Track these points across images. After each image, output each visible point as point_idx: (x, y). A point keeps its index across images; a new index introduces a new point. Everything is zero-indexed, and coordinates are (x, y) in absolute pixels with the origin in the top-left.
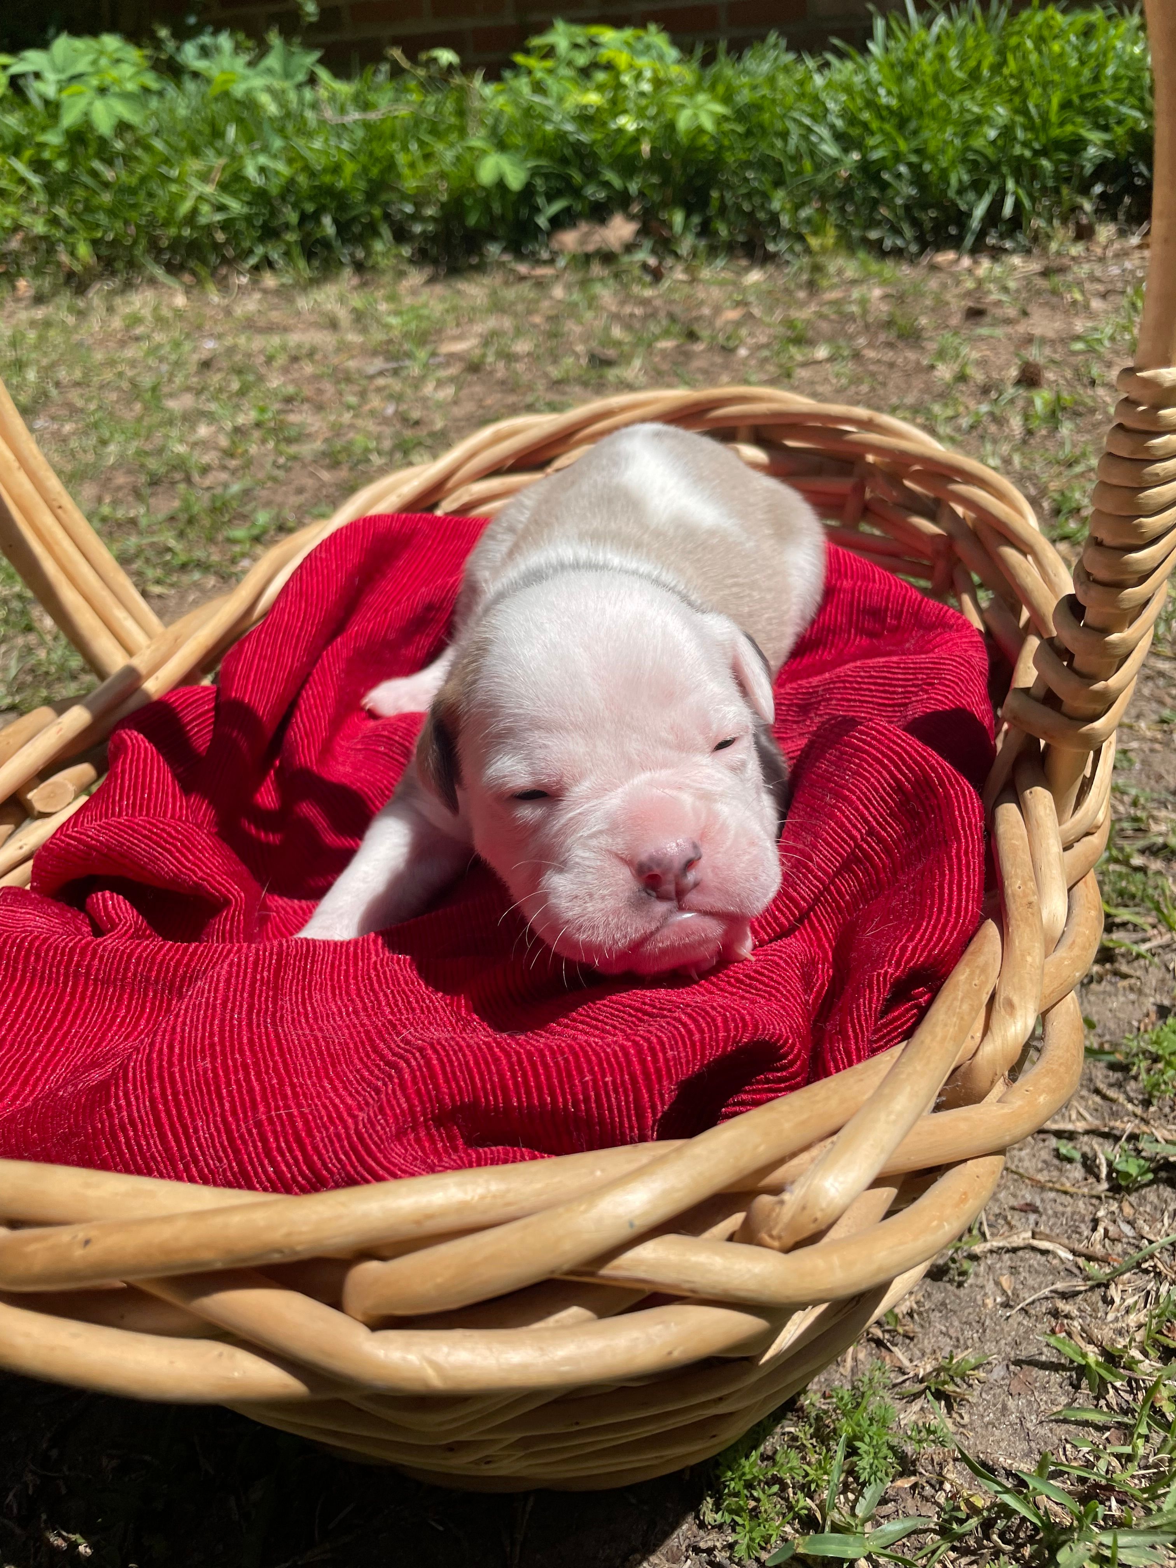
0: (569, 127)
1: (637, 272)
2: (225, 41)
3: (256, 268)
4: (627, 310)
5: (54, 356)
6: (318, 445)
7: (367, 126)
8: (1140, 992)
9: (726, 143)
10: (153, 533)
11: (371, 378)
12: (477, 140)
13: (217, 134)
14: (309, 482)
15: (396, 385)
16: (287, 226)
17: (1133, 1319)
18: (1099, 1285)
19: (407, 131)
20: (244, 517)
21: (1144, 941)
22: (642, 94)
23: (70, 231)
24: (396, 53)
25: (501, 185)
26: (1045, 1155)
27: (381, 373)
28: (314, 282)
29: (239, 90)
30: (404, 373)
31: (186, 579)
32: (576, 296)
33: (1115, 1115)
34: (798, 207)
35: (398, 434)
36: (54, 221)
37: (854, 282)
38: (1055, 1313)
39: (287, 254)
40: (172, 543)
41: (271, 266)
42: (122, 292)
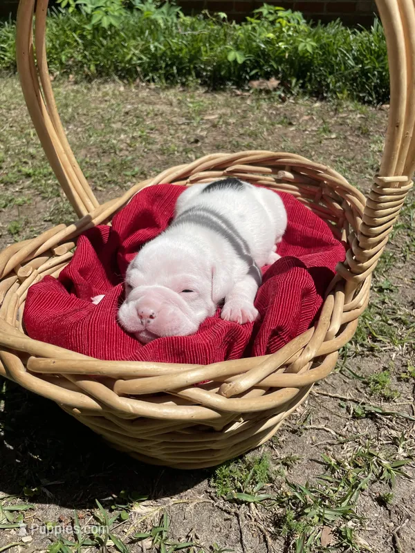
1: (277, 98)
3: (149, 81)
4: (270, 111)
5: (78, 104)
6: (158, 146)
7: (193, 36)
8: (379, 362)
9: (315, 56)
10: (101, 170)
11: (179, 125)
12: (229, 45)
13: (142, 33)
14: (154, 159)
15: (188, 129)
16: (161, 68)
17: (348, 454)
18: (341, 443)
19: (206, 39)
20: (131, 168)
21: (385, 347)
22: (289, 35)
23: (89, 61)
24: (206, 11)
25: (235, 61)
26: (336, 404)
27: (184, 124)
28: (167, 88)
29: (153, 17)
30: (191, 125)
31: (109, 186)
32: (254, 104)
33: (360, 397)
34: (336, 82)
35: (185, 146)
36: (85, 57)
37: (351, 111)
38: (326, 449)
39: (160, 77)
40: (107, 174)
41: (154, 81)
42: (103, 83)
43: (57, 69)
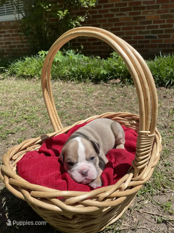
0: (113, 67)
1: (120, 86)
2: (72, 51)
3: (71, 81)
4: (118, 91)
6: (75, 106)
8: (167, 197)
11: (83, 97)
12: (101, 68)
13: (69, 64)
14: (74, 111)
15: (87, 99)
16: (76, 76)
19: (93, 65)
20: (65, 115)
25: (103, 74)
26: (150, 217)
27: (85, 97)
28: (78, 83)
29: (73, 58)
30: (88, 97)
32: (111, 89)
33: (160, 213)
35: (86, 105)
39: (75, 79)
41: (73, 81)
42: (55, 82)
43: (38, 77)
